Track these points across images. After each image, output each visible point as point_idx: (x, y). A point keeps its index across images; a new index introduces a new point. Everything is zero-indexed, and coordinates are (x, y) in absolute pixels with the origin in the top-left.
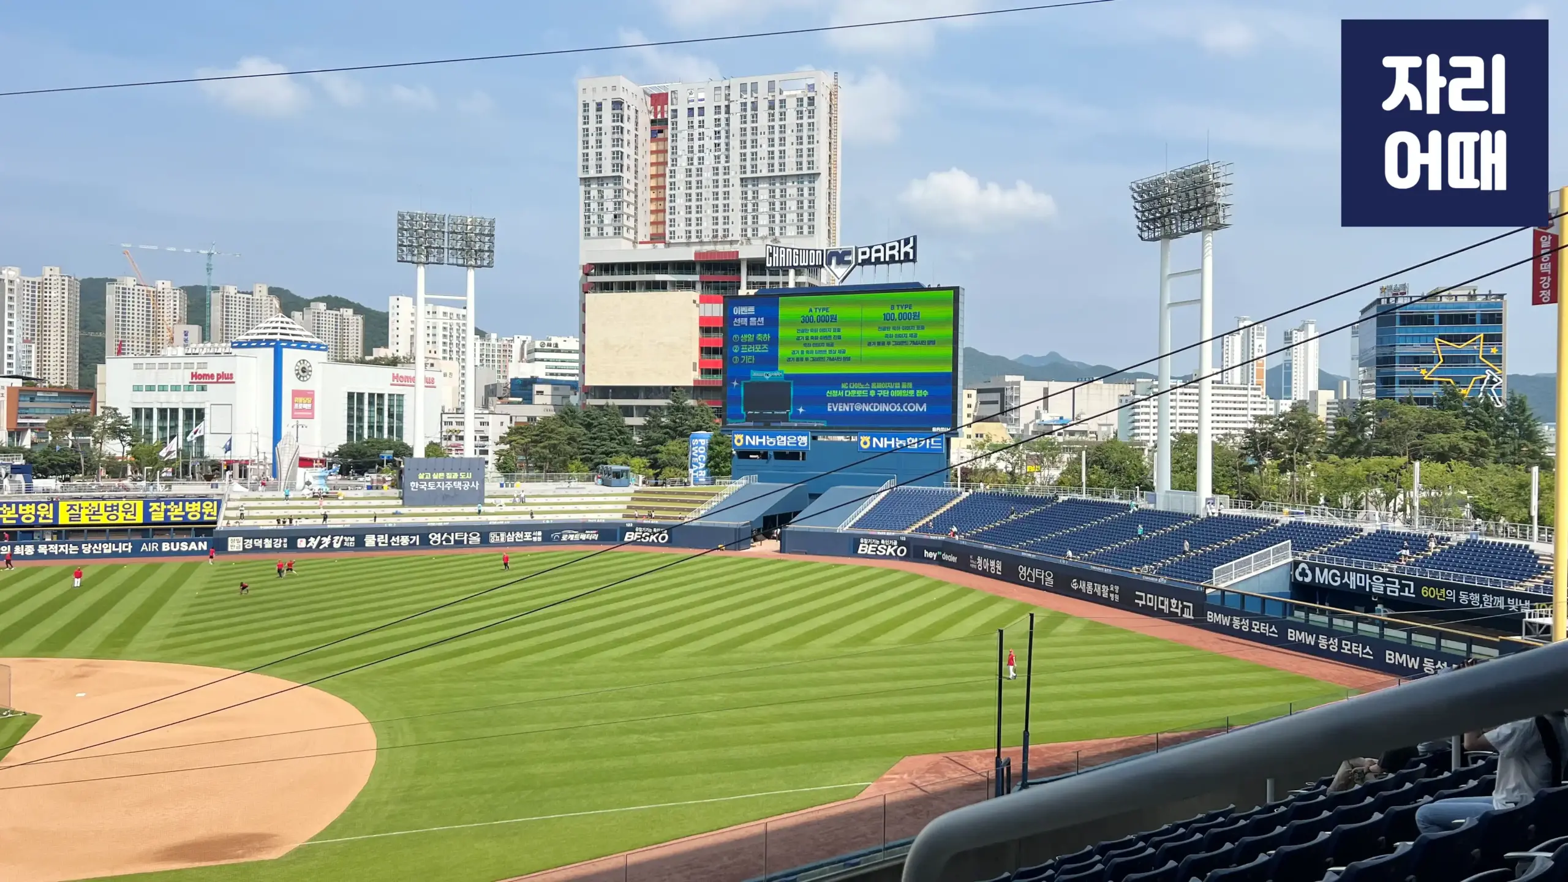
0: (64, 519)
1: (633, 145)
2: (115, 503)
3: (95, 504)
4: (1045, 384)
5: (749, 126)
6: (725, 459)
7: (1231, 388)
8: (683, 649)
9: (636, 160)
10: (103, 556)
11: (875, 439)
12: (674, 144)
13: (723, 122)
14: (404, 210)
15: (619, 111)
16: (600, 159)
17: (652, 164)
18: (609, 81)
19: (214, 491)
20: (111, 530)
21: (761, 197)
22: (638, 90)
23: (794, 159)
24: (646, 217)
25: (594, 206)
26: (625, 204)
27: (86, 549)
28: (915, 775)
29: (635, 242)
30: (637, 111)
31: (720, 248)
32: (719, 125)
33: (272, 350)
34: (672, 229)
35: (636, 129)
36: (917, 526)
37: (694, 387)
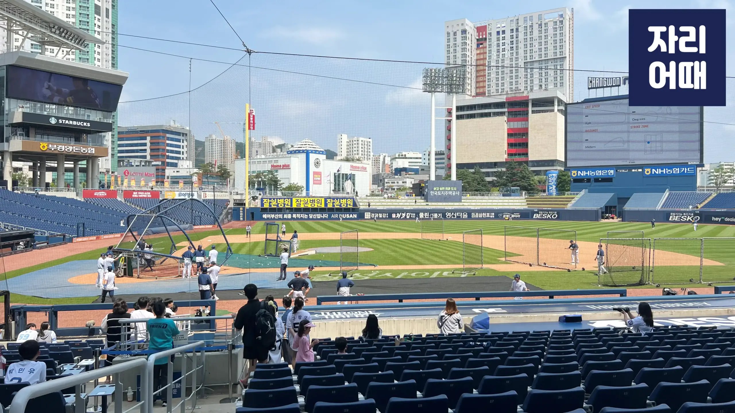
0: (294, 206)
1: (470, 51)
2: (314, 199)
3: (306, 199)
5: (528, 37)
9: (471, 58)
10: (317, 219)
11: (653, 170)
12: (490, 49)
13: (515, 36)
15: (465, 35)
16: (456, 58)
17: (478, 60)
21: (535, 70)
24: (474, 85)
27: (311, 217)
29: (470, 96)
30: (472, 35)
31: (518, 95)
32: (513, 38)
33: (305, 154)
34: (489, 89)
35: (471, 44)
37: (506, 162)
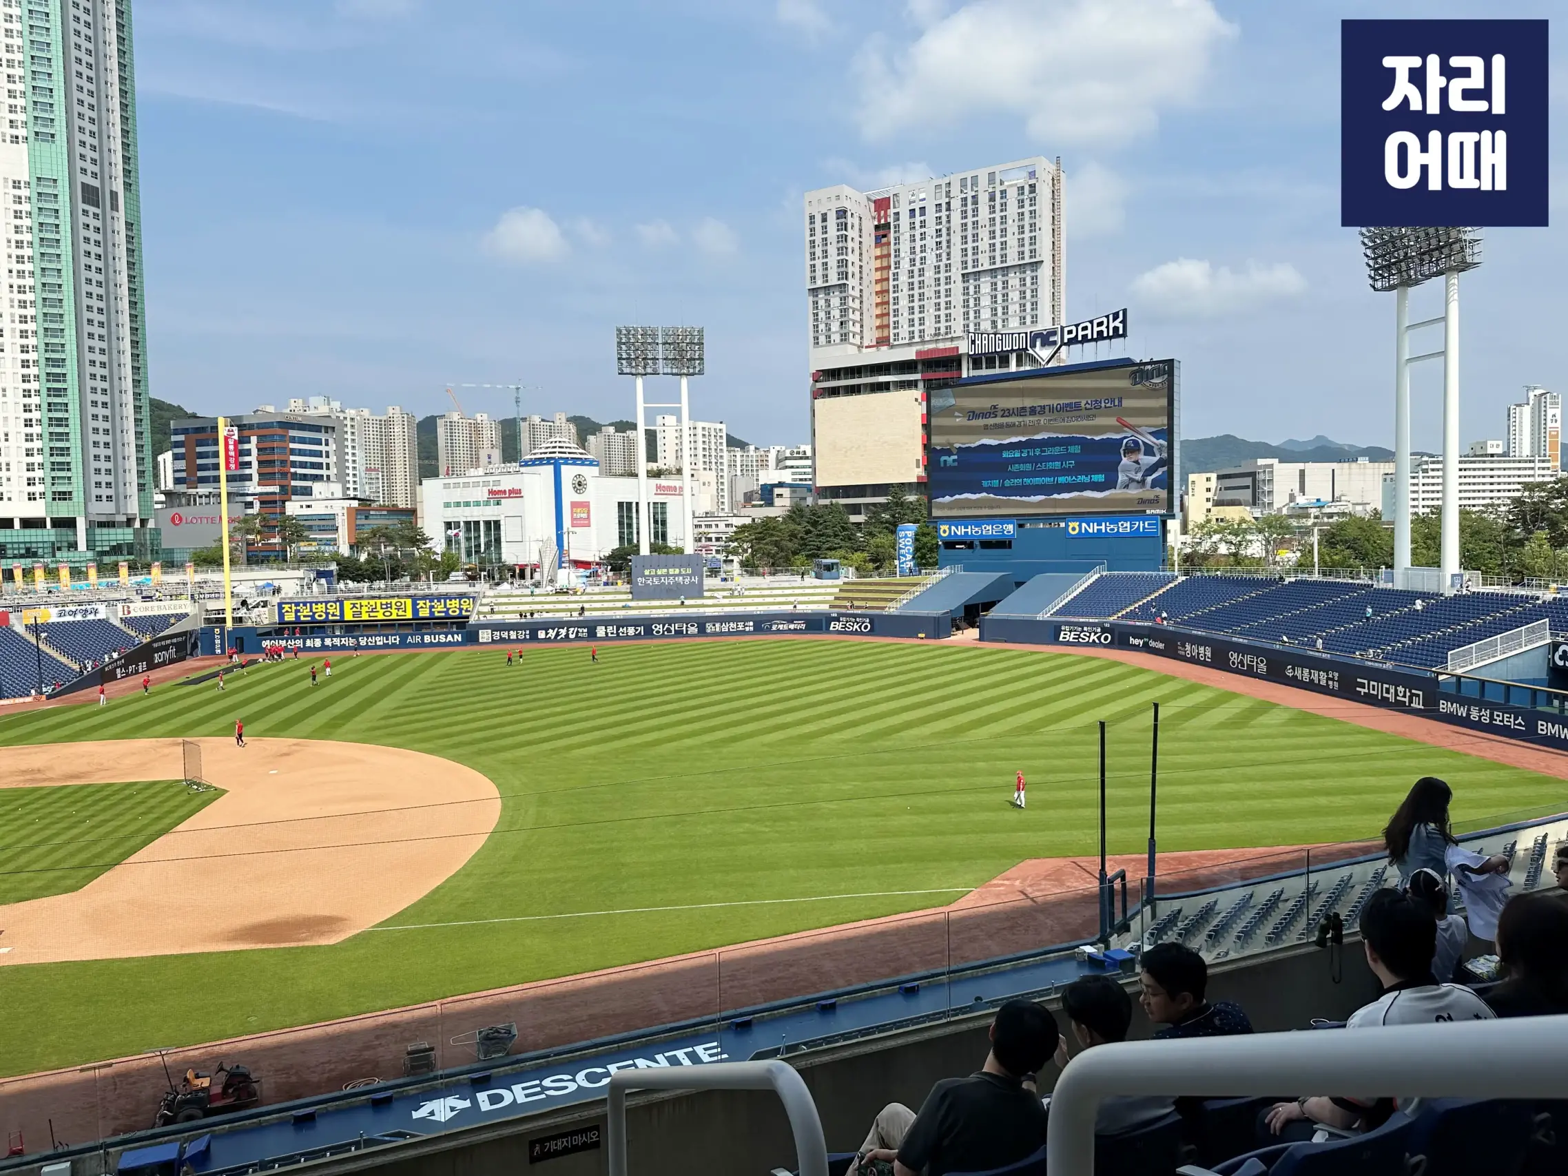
0: (348, 616)
1: (857, 252)
2: (389, 601)
3: (372, 602)
4: (1301, 466)
5: (970, 220)
6: (931, 550)
7: (1514, 461)
8: (837, 736)
9: (861, 267)
10: (376, 647)
11: (1084, 525)
12: (897, 247)
13: (944, 219)
14: (621, 326)
15: (843, 220)
16: (827, 269)
17: (877, 270)
18: (832, 191)
19: (471, 589)
20: (382, 625)
21: (983, 291)
22: (862, 197)
23: (1016, 249)
24: (871, 322)
25: (822, 315)
26: (851, 311)
27: (363, 642)
28: (1028, 882)
29: (859, 347)
30: (861, 218)
31: (941, 345)
32: (941, 223)
33: (552, 467)
34: (896, 331)
35: (860, 236)
36: (1124, 612)
37: (919, 484)
